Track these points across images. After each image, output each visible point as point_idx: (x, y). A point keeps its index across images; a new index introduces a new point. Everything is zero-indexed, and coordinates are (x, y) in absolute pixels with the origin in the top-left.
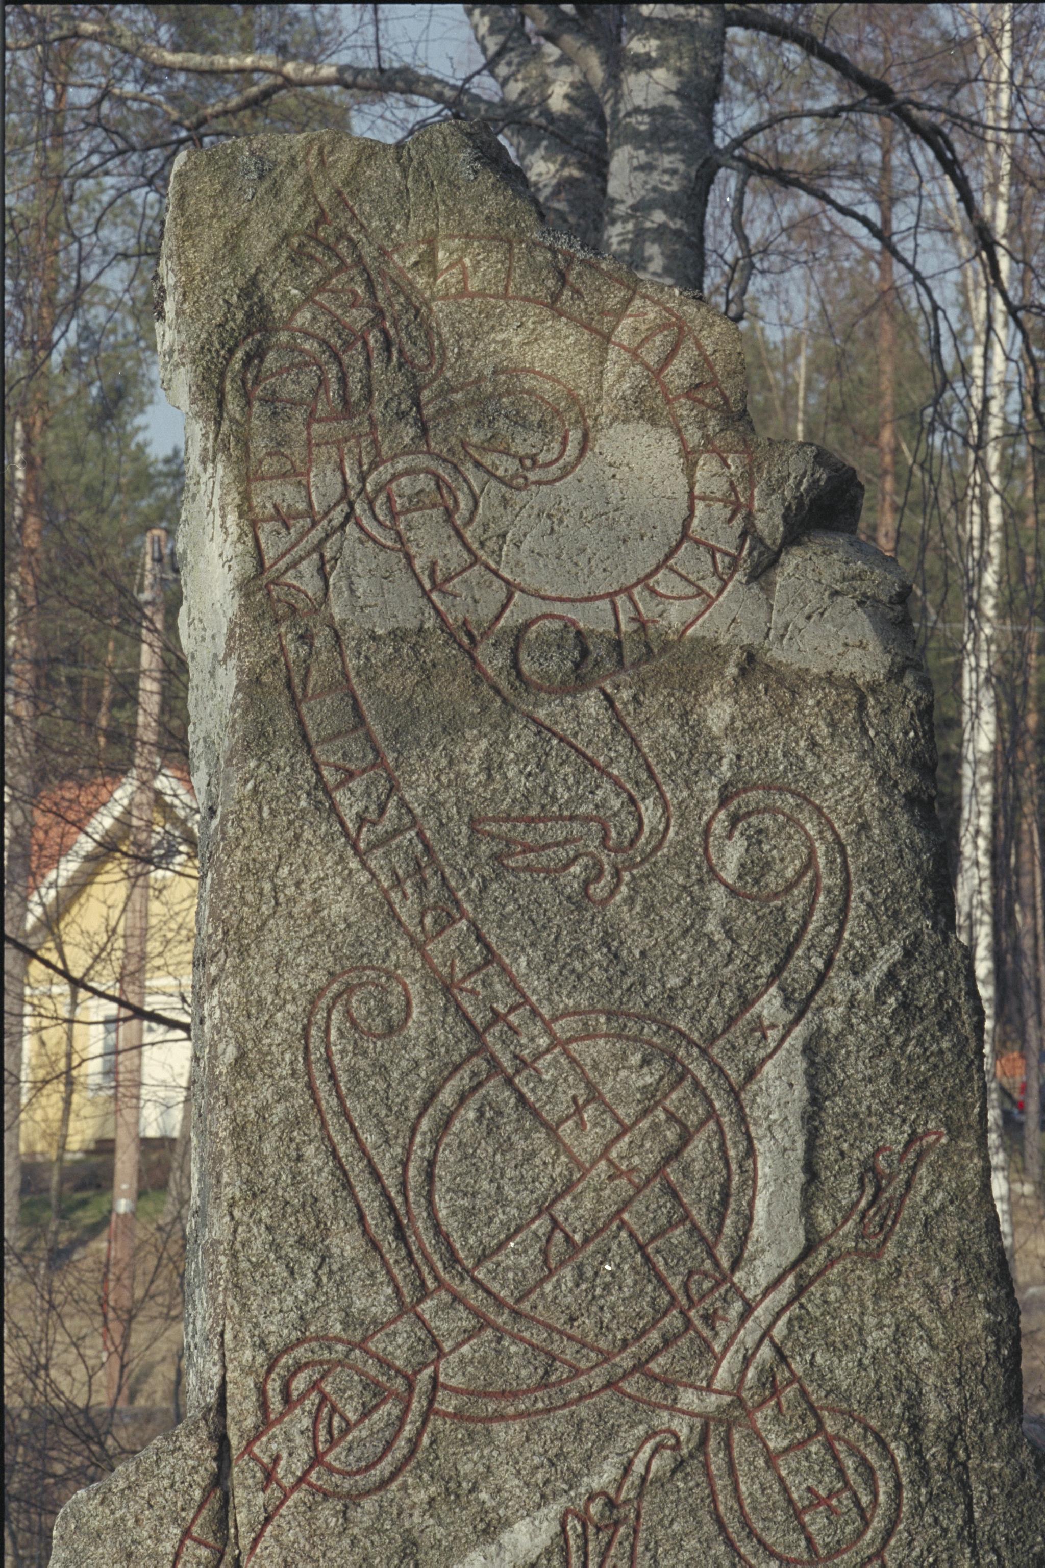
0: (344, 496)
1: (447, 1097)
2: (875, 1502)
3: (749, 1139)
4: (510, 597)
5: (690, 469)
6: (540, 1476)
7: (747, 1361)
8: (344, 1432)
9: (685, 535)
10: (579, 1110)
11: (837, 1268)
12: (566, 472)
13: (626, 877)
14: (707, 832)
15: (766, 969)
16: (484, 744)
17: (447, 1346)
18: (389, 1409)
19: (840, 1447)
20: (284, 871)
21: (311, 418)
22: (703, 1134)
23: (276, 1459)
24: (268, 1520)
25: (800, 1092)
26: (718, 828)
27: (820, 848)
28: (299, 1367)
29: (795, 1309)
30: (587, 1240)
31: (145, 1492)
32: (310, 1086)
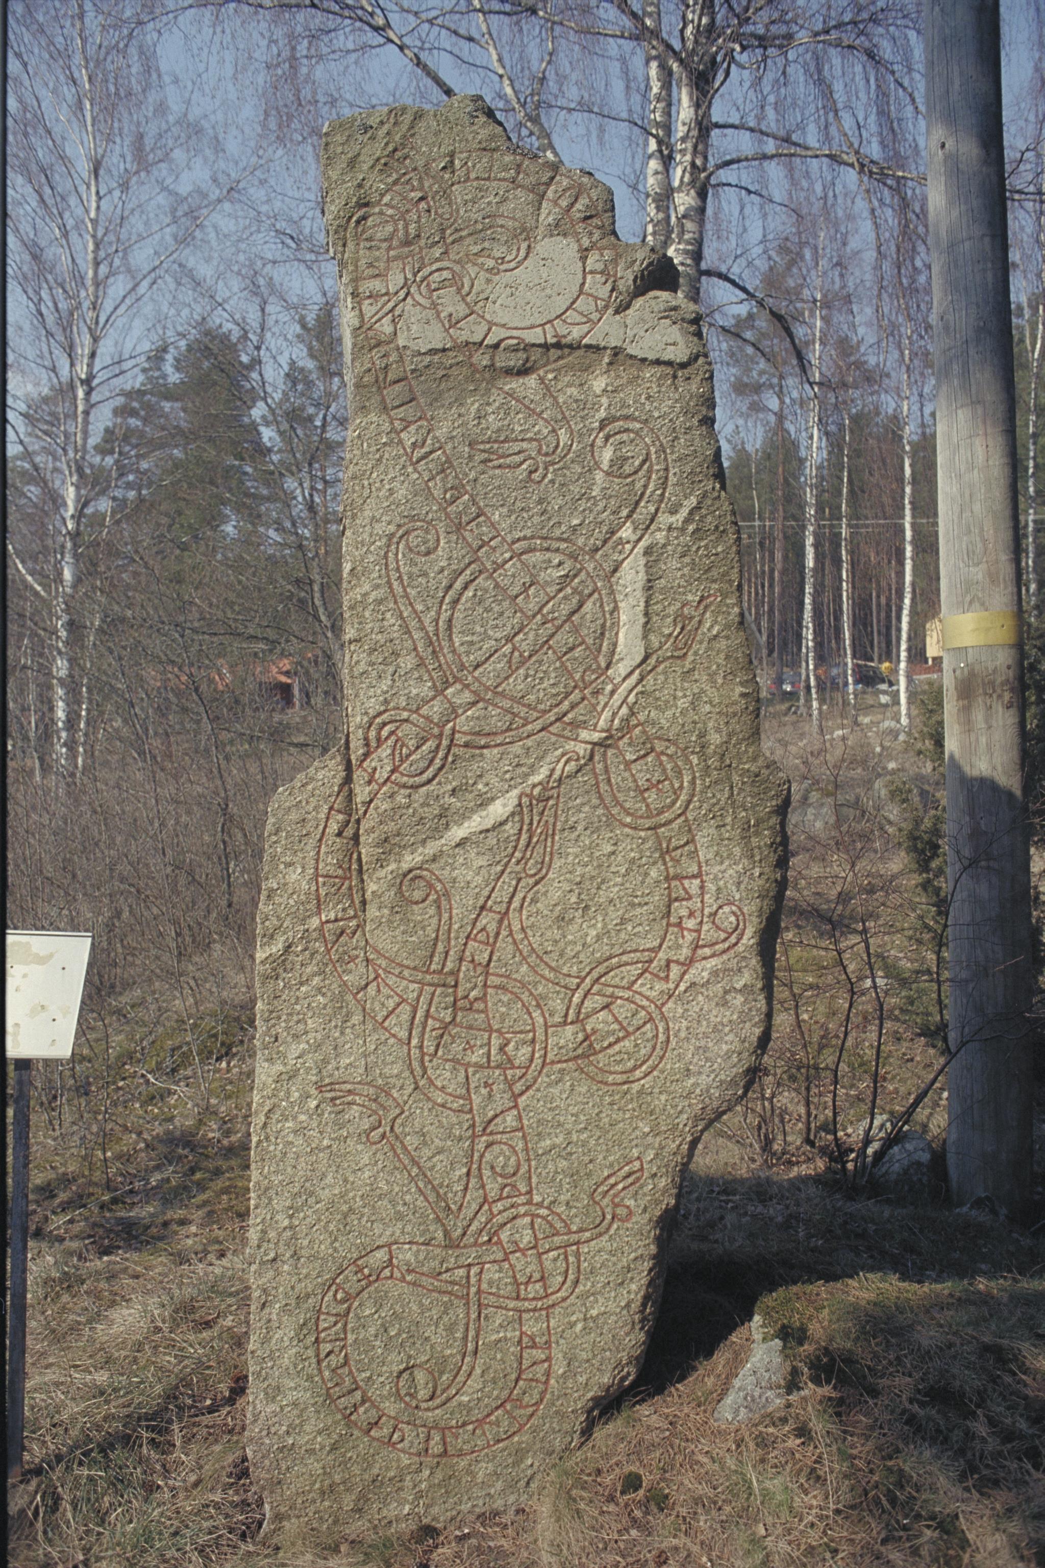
0: (405, 284)
1: (458, 585)
2: (681, 787)
3: (615, 602)
4: (490, 330)
5: (584, 259)
6: (508, 776)
7: (614, 714)
8: (408, 756)
9: (581, 292)
10: (526, 590)
11: (662, 666)
12: (520, 263)
13: (551, 469)
14: (592, 445)
15: (625, 513)
16: (476, 405)
17: (460, 711)
18: (430, 744)
19: (664, 758)
20: (374, 475)
21: (390, 248)
22: (592, 600)
23: (375, 769)
24: (371, 801)
25: (642, 576)
26: (599, 442)
27: (653, 450)
28: (384, 724)
29: (639, 688)
30: (530, 656)
31: (310, 787)
32: (389, 583)
